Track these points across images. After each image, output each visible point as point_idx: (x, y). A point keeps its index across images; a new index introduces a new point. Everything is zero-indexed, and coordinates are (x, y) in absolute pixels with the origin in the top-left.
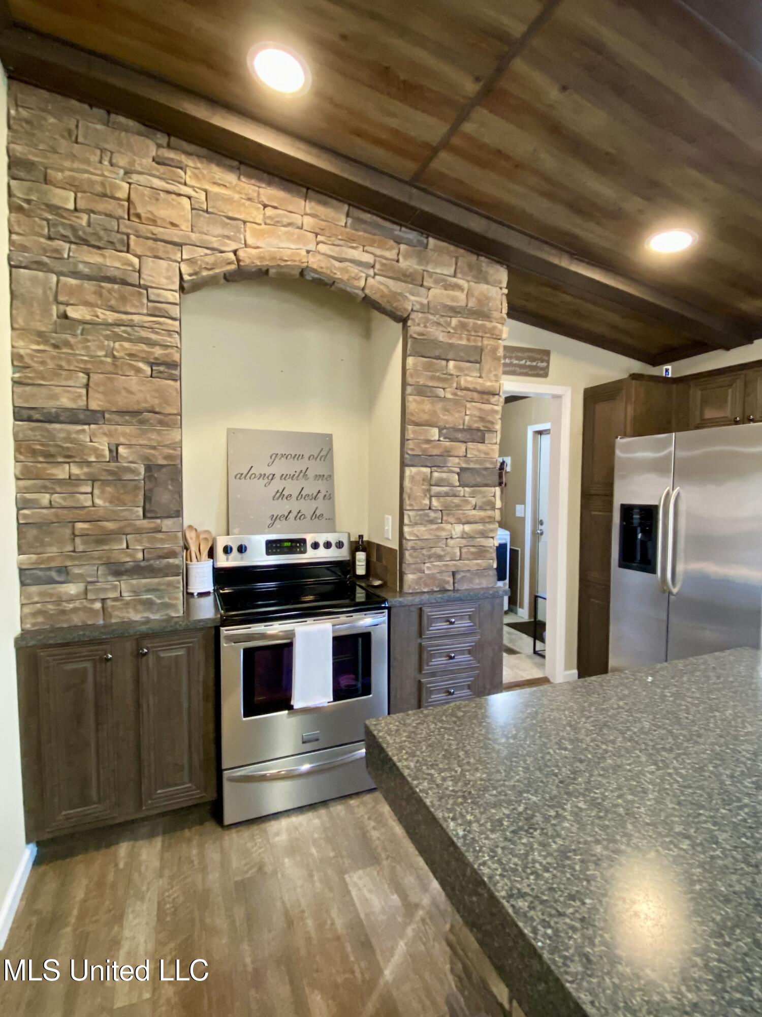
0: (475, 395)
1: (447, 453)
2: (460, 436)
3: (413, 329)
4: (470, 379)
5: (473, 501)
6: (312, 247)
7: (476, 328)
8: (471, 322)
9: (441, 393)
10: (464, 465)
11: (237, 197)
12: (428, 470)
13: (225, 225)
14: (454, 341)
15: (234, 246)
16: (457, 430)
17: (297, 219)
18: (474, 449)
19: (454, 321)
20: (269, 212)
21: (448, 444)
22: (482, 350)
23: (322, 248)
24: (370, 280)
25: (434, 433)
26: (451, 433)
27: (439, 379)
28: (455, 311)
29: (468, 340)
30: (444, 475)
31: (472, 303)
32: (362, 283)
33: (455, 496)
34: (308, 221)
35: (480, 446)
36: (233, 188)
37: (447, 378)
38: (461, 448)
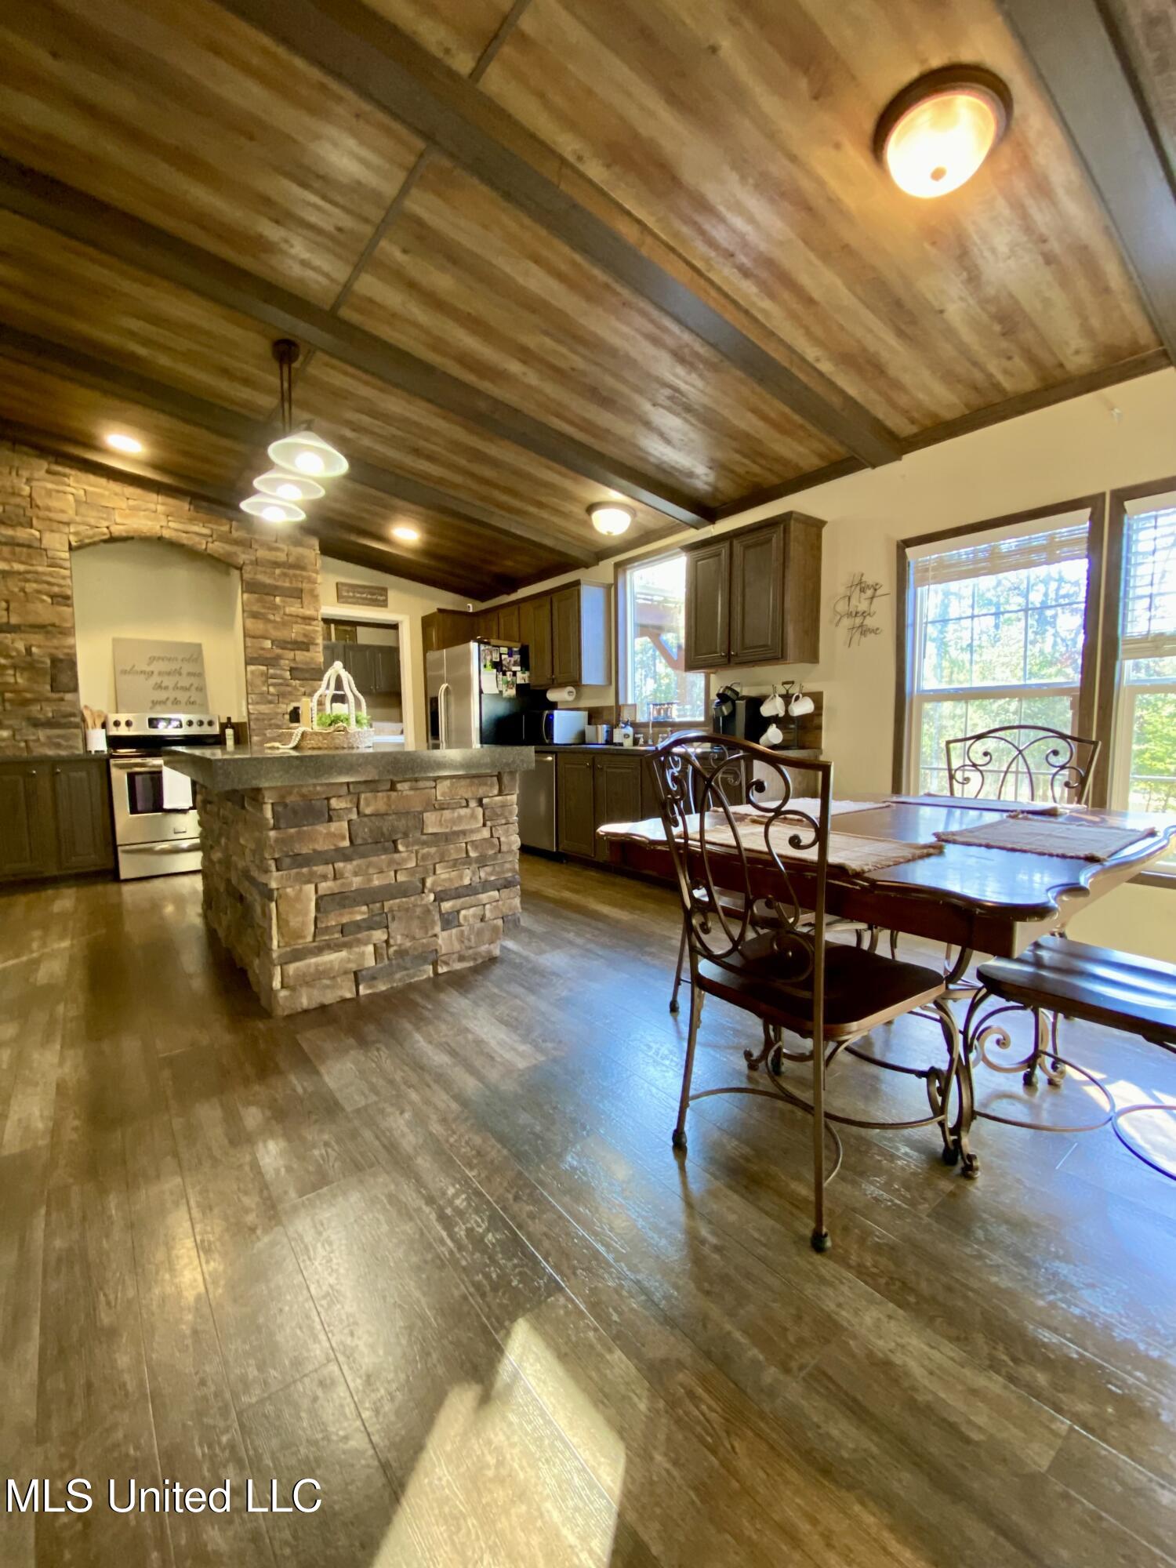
0: (299, 620)
1: (279, 657)
2: (289, 646)
3: (246, 576)
4: (294, 608)
5: (303, 689)
6: (164, 523)
7: (295, 576)
8: (291, 572)
9: (271, 617)
10: (293, 665)
11: (107, 493)
12: (264, 668)
13: (98, 511)
14: (279, 583)
15: (106, 524)
16: (288, 643)
17: (152, 506)
18: (300, 656)
19: (278, 571)
20: (131, 502)
21: (279, 651)
22: (301, 590)
23: (171, 524)
24: (210, 545)
25: (268, 644)
26: (284, 644)
27: (269, 608)
28: (277, 564)
29: (291, 583)
30: (278, 672)
31: (291, 560)
32: (204, 547)
33: (287, 685)
34: (160, 508)
35: (305, 653)
36: (105, 488)
37: (275, 608)
38: (290, 655)
